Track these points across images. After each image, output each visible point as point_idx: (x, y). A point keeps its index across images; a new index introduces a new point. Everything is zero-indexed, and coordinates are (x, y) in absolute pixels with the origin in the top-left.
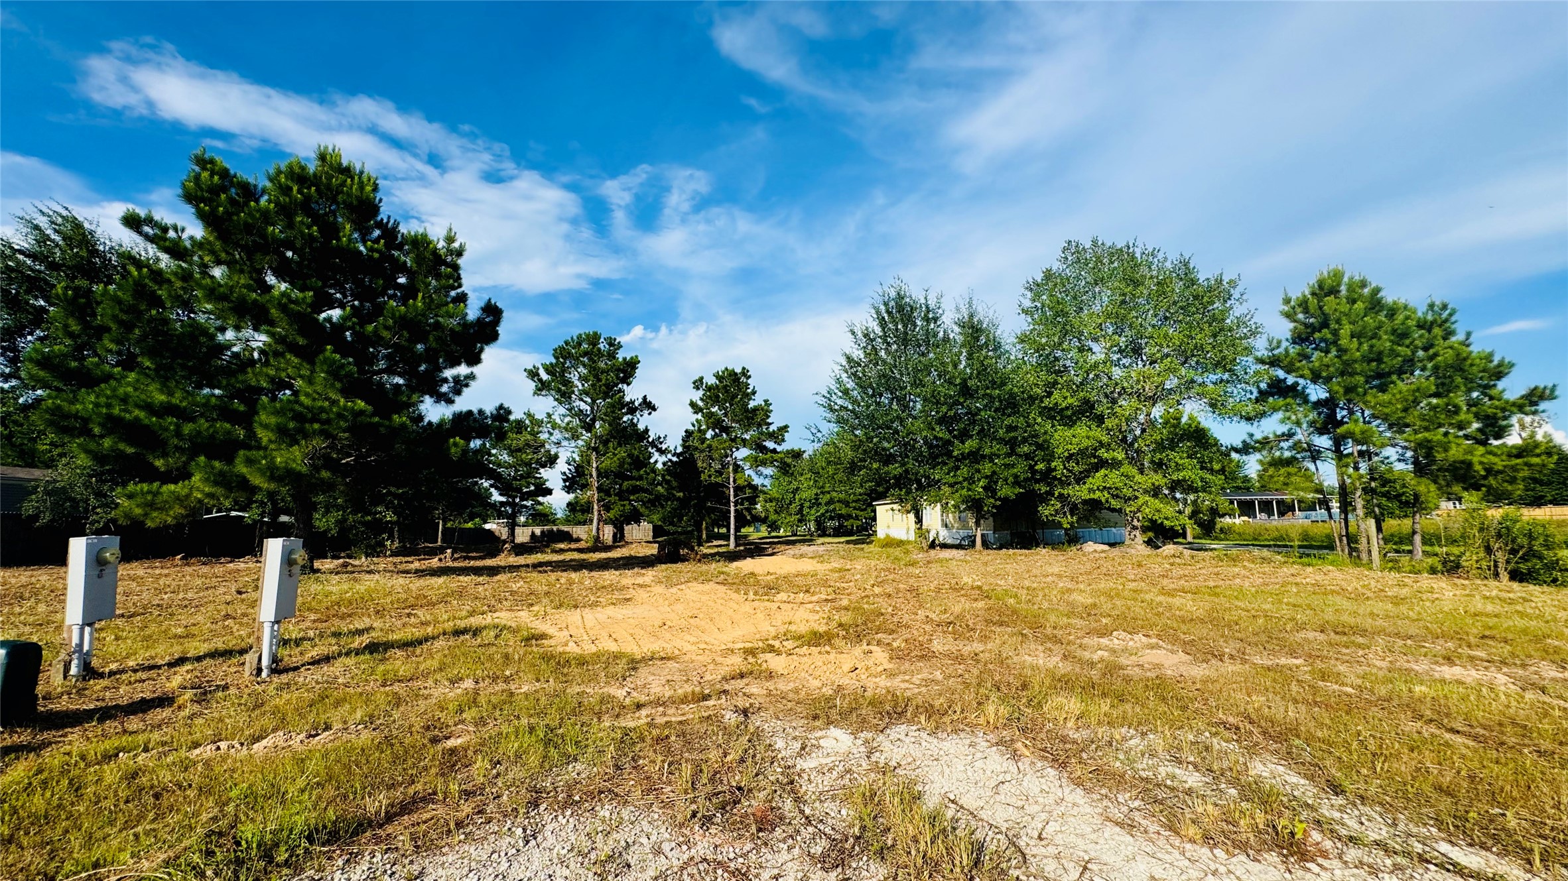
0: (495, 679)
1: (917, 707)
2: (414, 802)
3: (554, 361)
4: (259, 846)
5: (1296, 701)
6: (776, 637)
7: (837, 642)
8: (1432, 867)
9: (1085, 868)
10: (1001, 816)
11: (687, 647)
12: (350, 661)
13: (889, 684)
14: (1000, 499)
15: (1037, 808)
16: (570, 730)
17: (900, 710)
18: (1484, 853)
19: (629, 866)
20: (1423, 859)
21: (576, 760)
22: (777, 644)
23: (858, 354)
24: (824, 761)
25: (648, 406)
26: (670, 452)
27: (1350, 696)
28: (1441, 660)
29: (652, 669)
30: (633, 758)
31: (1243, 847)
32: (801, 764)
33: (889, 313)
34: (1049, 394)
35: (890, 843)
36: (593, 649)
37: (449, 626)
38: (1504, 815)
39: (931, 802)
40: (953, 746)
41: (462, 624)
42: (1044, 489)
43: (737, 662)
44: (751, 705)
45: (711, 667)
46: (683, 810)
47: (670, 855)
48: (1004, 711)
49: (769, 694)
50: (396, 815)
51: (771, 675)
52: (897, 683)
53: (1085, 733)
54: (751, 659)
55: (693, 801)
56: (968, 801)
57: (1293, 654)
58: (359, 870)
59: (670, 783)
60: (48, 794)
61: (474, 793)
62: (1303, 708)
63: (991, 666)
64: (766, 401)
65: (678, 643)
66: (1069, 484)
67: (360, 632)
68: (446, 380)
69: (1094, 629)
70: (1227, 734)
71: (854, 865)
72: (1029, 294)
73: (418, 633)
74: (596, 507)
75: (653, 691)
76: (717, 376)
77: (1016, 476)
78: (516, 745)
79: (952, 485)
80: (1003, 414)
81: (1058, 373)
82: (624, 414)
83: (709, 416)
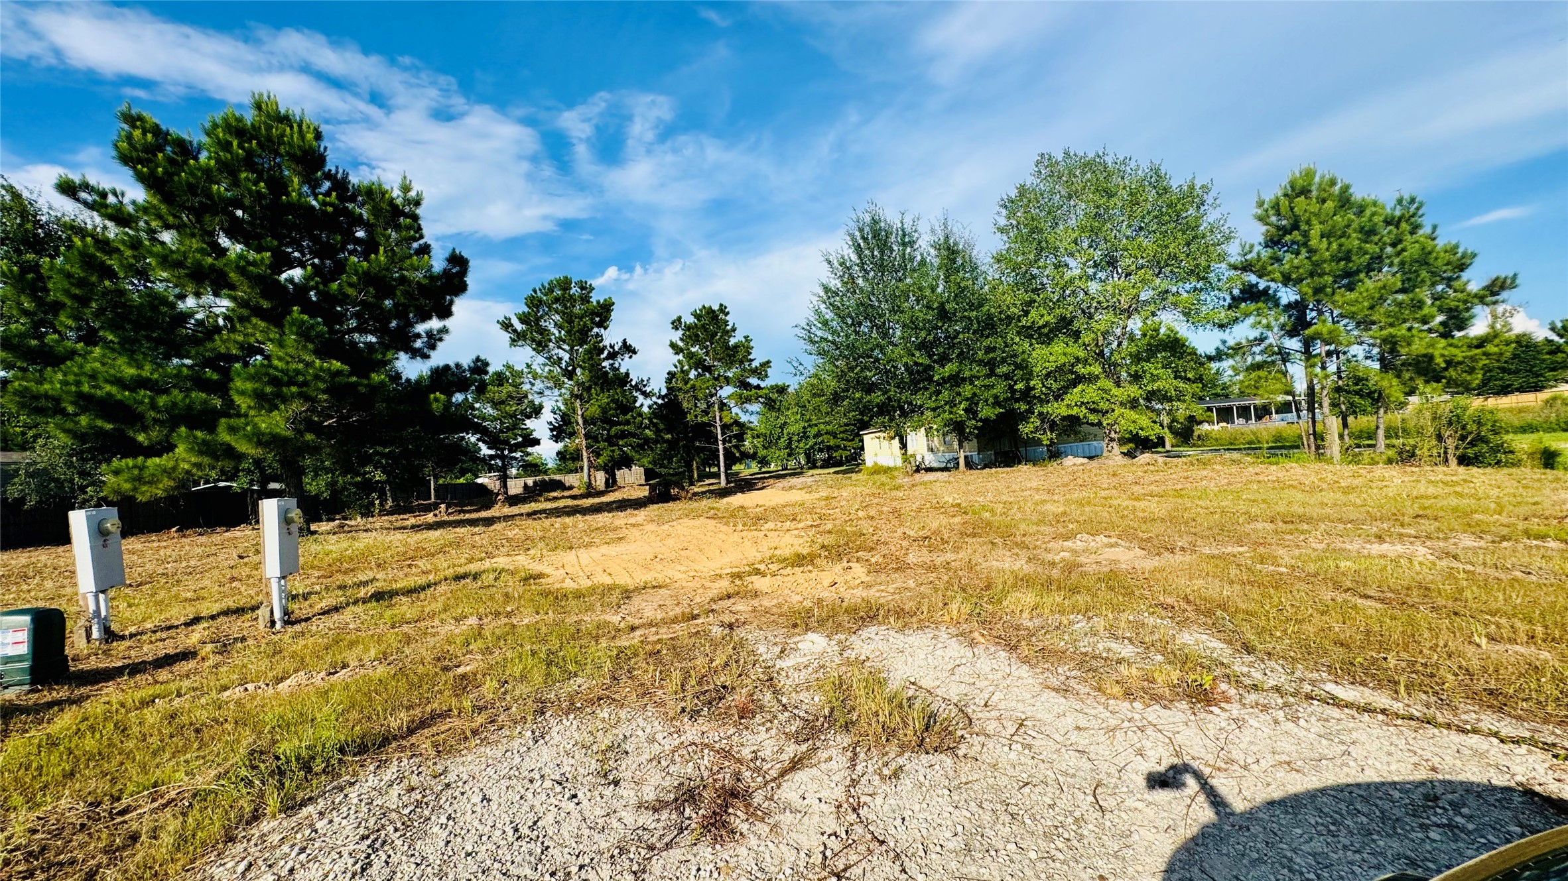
0: (497, 614)
1: (889, 611)
2: (432, 718)
3: (526, 310)
4: (298, 759)
5: (1232, 582)
6: (762, 561)
7: (817, 561)
8: (1315, 702)
9: (1021, 725)
10: (954, 692)
11: (678, 576)
12: (359, 609)
13: (864, 595)
14: (981, 420)
15: (986, 683)
16: (570, 652)
17: (872, 614)
18: (1361, 688)
19: (627, 753)
20: (1309, 697)
21: (576, 675)
22: (762, 567)
23: (835, 284)
24: (801, 660)
25: (628, 349)
26: (654, 395)
27: (1281, 574)
28: (1373, 539)
29: (645, 597)
30: (629, 671)
31: (1156, 699)
32: (779, 664)
33: (865, 239)
34: (1026, 313)
35: (854, 719)
36: (589, 583)
37: (450, 573)
38: (1385, 659)
39: (894, 685)
40: (917, 640)
41: (461, 570)
42: (1024, 407)
43: (724, 585)
44: (737, 620)
45: (701, 591)
46: (674, 707)
47: (663, 742)
48: (967, 608)
49: (754, 610)
50: (416, 729)
51: (756, 594)
52: (873, 593)
53: (1037, 622)
54: (738, 582)
55: (683, 699)
56: (927, 683)
57: (1240, 543)
58: (389, 772)
59: (662, 687)
60: (98, 736)
61: (486, 708)
62: (1237, 587)
63: (960, 573)
64: (746, 337)
65: (670, 573)
66: (1048, 402)
67: (365, 584)
68: (418, 336)
69: (1061, 534)
70: (1164, 613)
71: (823, 738)
72: (1004, 212)
73: (422, 581)
74: (585, 454)
75: (645, 615)
76: (695, 315)
77: (996, 397)
78: (521, 667)
79: (934, 410)
80: (982, 336)
81: (1035, 291)
82: (604, 359)
83: (691, 356)
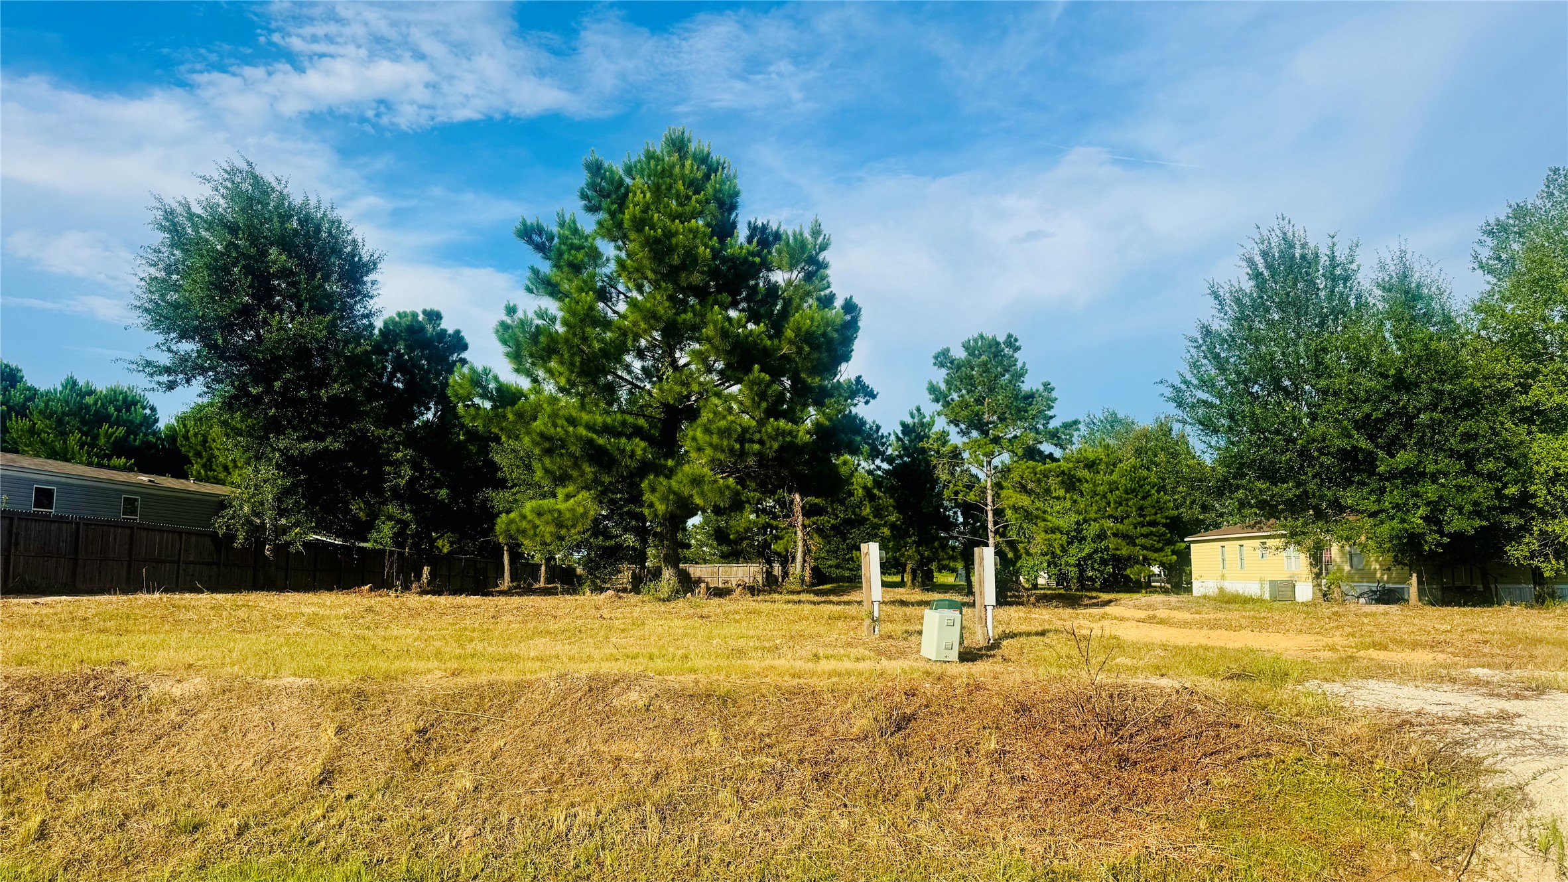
14: (1449, 535)
23: (1221, 325)
25: (864, 390)
33: (1269, 266)
34: (1526, 389)
42: (1514, 521)
64: (1046, 385)
66: (1554, 517)
72: (1489, 241)
77: (1476, 503)
79: (1373, 515)
80: (1456, 417)
81: (1537, 356)
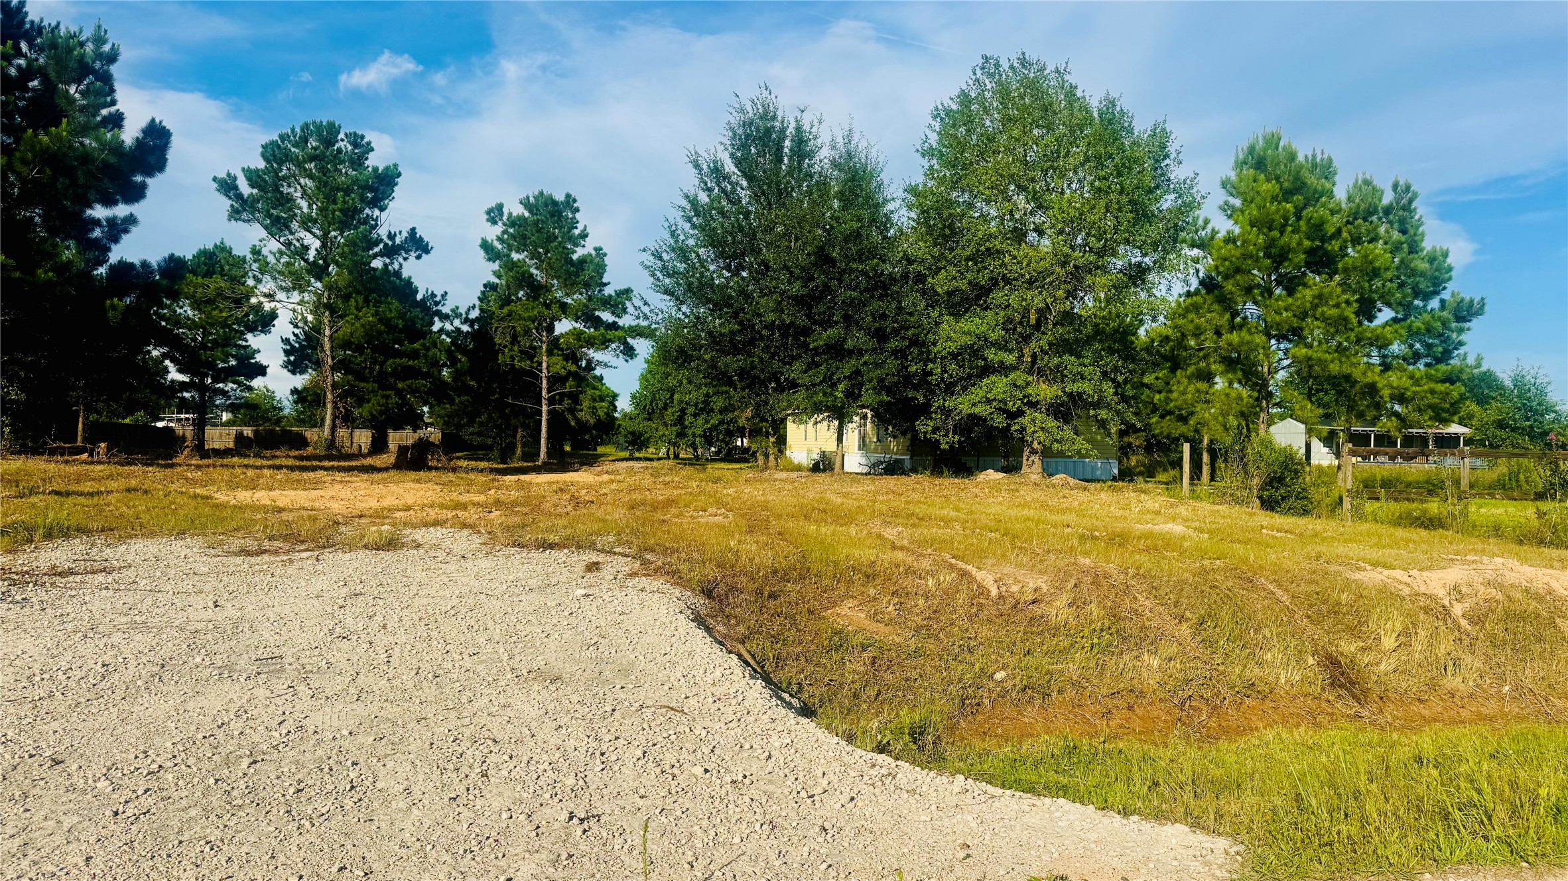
3: (261, 164)
23: (702, 196)
25: (417, 244)
26: (458, 316)
42: (920, 396)
64: (600, 250)
68: (97, 222)
72: (937, 126)
74: (329, 396)
76: (526, 203)
82: (375, 256)
83: (510, 266)
